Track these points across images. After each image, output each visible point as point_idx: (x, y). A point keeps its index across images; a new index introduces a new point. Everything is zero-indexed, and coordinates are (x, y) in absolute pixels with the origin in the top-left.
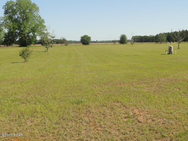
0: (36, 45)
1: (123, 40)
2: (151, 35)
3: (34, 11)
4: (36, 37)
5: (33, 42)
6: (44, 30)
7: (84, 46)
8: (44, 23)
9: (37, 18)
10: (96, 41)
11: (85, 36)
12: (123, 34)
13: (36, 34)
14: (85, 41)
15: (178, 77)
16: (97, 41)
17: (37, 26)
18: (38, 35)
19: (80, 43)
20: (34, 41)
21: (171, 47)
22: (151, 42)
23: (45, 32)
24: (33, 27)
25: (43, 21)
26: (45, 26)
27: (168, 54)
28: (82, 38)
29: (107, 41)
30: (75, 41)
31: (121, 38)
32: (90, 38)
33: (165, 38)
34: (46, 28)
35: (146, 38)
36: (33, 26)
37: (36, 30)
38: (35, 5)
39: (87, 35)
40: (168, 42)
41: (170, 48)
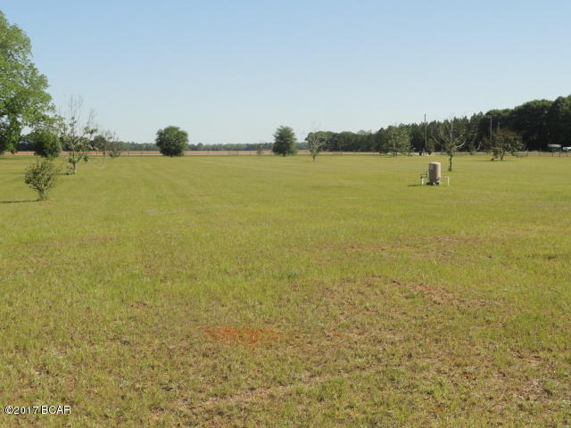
0: (21, 154)
1: (283, 144)
2: (362, 131)
3: (16, 51)
4: (19, 130)
5: (11, 146)
6: (46, 108)
7: (168, 158)
8: (46, 86)
9: (22, 72)
10: (196, 144)
11: (170, 130)
12: (285, 126)
13: (19, 120)
14: (170, 144)
15: (478, 234)
16: (200, 144)
17: (23, 95)
18: (26, 124)
19: (153, 150)
20: (14, 142)
21: (435, 166)
22: (363, 151)
23: (50, 115)
24: (12, 100)
25: (42, 81)
26: (48, 95)
27: (428, 184)
28: (160, 134)
29: (233, 145)
30: (133, 144)
31: (277, 138)
32: (184, 134)
33: (407, 140)
34: (52, 102)
35: (349, 139)
36: (13, 96)
37: (20, 107)
38: (19, 31)
39: (176, 126)
40: (416, 151)
41: (432, 168)
